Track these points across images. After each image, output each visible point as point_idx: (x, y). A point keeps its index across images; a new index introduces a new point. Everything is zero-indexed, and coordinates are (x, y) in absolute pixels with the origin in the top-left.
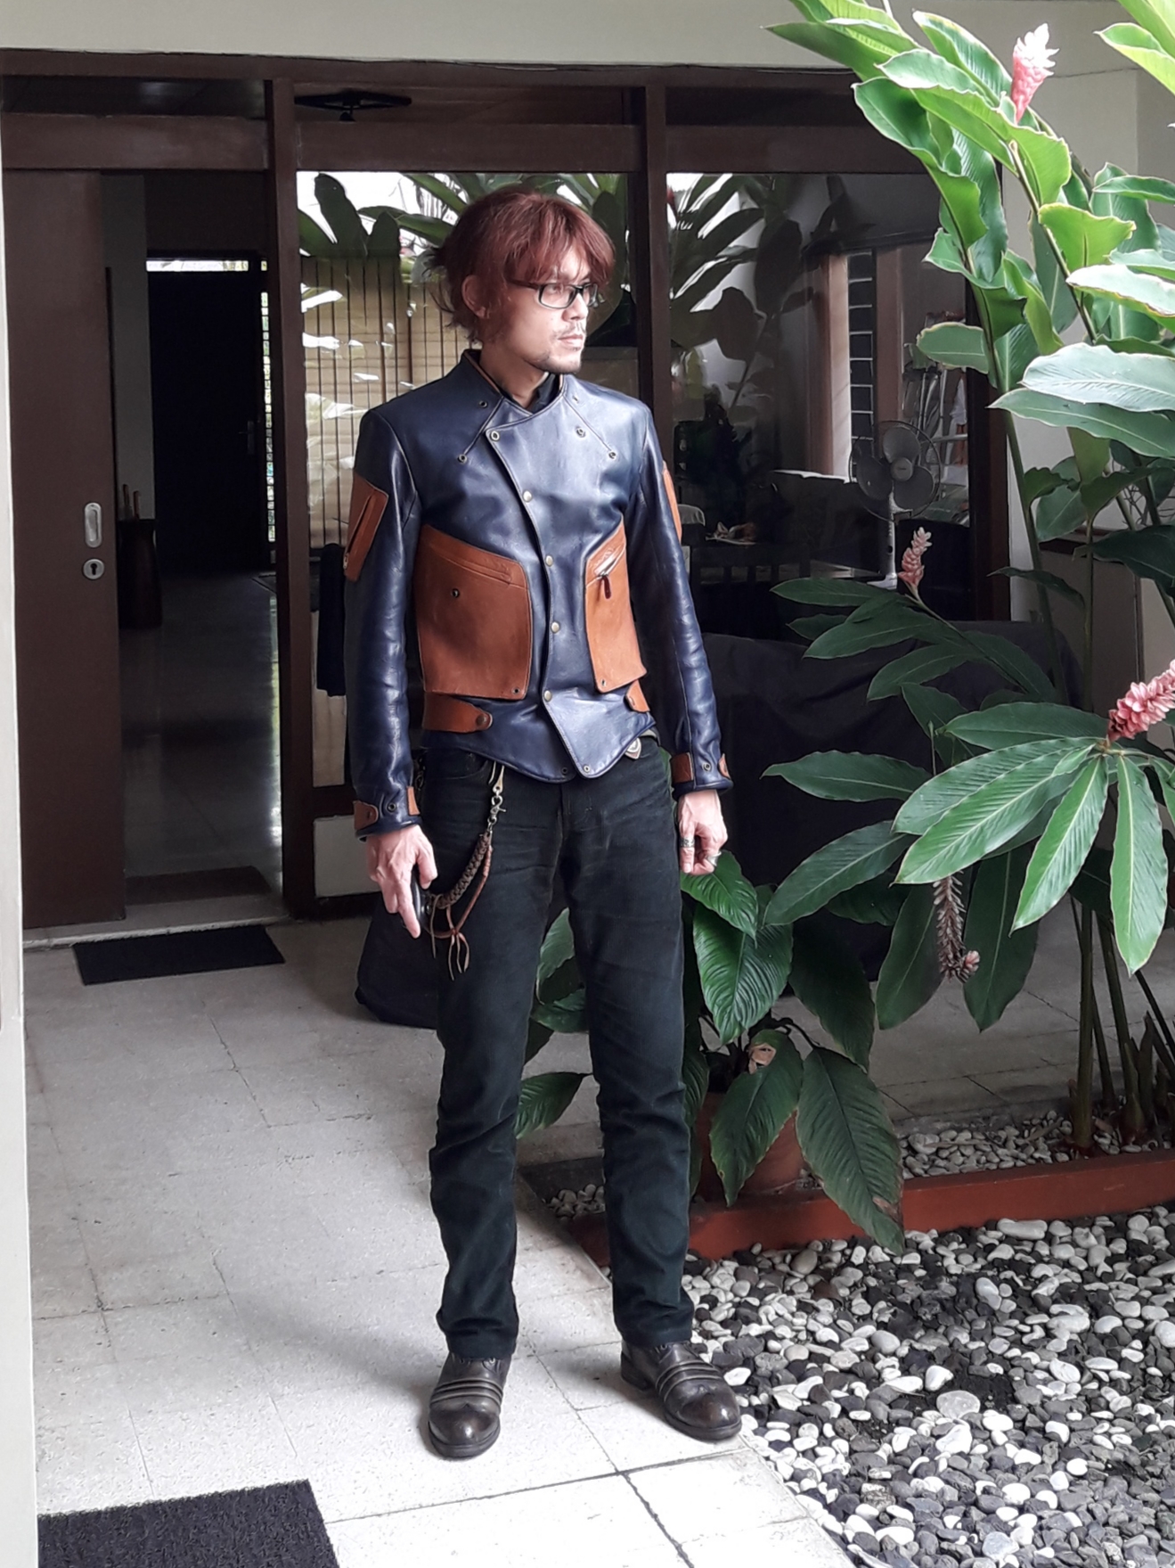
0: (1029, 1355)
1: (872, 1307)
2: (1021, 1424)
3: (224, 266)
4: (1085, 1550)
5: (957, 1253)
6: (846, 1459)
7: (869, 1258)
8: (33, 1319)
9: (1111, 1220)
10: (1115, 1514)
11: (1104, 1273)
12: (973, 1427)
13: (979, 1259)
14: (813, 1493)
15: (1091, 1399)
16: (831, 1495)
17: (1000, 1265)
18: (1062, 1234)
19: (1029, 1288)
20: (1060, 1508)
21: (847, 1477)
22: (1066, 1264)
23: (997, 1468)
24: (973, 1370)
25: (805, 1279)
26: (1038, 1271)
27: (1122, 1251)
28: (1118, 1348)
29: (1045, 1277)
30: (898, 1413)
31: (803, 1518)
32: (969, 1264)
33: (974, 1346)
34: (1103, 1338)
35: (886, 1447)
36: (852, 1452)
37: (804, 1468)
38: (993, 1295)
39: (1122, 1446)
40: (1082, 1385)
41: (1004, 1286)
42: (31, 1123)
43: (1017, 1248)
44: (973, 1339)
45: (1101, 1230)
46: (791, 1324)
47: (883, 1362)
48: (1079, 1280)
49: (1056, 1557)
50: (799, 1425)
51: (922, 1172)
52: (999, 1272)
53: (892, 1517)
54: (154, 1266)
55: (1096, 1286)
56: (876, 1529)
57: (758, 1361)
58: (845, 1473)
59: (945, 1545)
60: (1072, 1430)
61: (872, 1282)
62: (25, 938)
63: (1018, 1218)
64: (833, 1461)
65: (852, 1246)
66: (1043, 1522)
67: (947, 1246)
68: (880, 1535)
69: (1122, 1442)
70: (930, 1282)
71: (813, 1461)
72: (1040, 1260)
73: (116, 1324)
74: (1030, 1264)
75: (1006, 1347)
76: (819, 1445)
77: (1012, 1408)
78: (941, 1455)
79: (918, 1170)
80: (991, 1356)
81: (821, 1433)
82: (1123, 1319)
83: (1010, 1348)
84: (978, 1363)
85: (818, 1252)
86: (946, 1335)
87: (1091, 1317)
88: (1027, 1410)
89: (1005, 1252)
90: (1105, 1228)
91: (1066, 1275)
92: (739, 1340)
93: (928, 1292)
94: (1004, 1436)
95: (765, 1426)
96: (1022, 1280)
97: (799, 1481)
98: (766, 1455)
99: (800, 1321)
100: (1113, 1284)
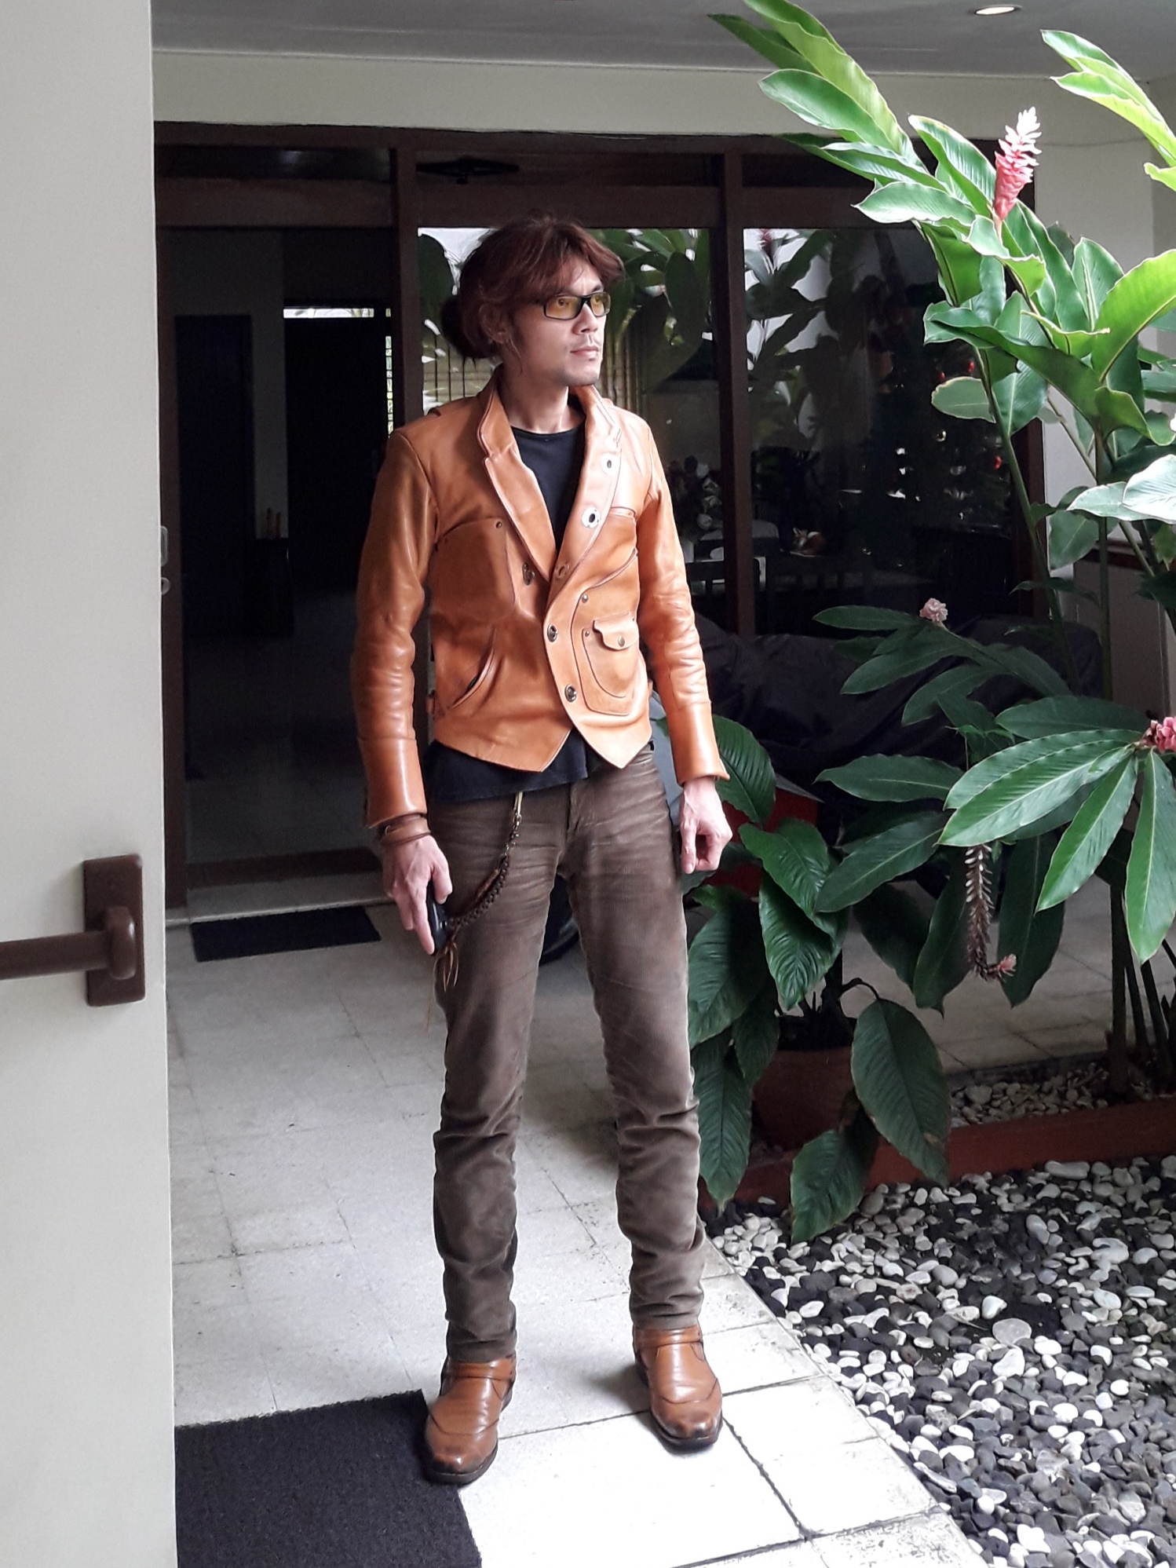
0: (1074, 1285)
1: (933, 1242)
2: (1068, 1348)
3: (353, 313)
4: (1128, 1464)
5: (1009, 1192)
6: (911, 1384)
7: (930, 1200)
8: (174, 1264)
9: (1146, 1160)
10: (1155, 1430)
11: (1141, 1209)
12: (1026, 1351)
13: (1030, 1198)
14: (882, 1415)
15: (1131, 1325)
16: (898, 1417)
17: (1047, 1202)
18: (1102, 1174)
19: (1075, 1223)
20: (1105, 1426)
21: (912, 1399)
22: (1107, 1201)
23: (1047, 1389)
24: (1026, 1298)
25: (872, 1220)
26: (1082, 1208)
27: (1156, 1189)
28: (1154, 1277)
29: (1088, 1213)
30: (958, 1340)
31: (872, 1438)
32: (1020, 1203)
33: (1025, 1278)
34: (1142, 1268)
35: (947, 1370)
36: (916, 1376)
37: (873, 1392)
38: (1042, 1230)
39: (1160, 1368)
40: (1123, 1312)
41: (1051, 1222)
42: (171, 1085)
43: (1063, 1187)
44: (1024, 1271)
45: (1138, 1170)
46: (860, 1261)
47: (943, 1293)
48: (1119, 1216)
49: (1102, 1471)
50: (869, 1352)
51: (976, 1120)
52: (1047, 1210)
53: (954, 1436)
54: (283, 1214)
55: (1133, 1221)
56: (939, 1448)
57: (833, 1295)
58: (910, 1396)
59: (1002, 1462)
60: (1114, 1353)
61: (934, 1221)
62: (167, 918)
63: (1064, 1160)
64: (900, 1385)
65: (915, 1188)
66: (1090, 1439)
67: (1000, 1186)
68: (943, 1453)
69: (1159, 1363)
70: (984, 1220)
71: (882, 1385)
72: (1083, 1197)
73: (249, 1268)
74: (1075, 1202)
75: (1054, 1277)
76: (886, 1370)
77: (1061, 1335)
78: (999, 1378)
79: (973, 1118)
80: (1042, 1287)
81: (889, 1359)
82: (1158, 1250)
83: (1057, 1279)
84: (1029, 1293)
85: (883, 1194)
86: (1000, 1268)
87: (1129, 1250)
88: (1073, 1336)
89: (1052, 1191)
90: (1141, 1167)
91: (1107, 1211)
92: (814, 1275)
93: (984, 1229)
94: (1052, 1359)
95: (838, 1354)
96: (1067, 1216)
97: (869, 1404)
98: (839, 1380)
99: (868, 1257)
100: (1149, 1219)
